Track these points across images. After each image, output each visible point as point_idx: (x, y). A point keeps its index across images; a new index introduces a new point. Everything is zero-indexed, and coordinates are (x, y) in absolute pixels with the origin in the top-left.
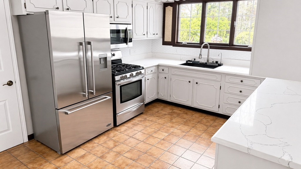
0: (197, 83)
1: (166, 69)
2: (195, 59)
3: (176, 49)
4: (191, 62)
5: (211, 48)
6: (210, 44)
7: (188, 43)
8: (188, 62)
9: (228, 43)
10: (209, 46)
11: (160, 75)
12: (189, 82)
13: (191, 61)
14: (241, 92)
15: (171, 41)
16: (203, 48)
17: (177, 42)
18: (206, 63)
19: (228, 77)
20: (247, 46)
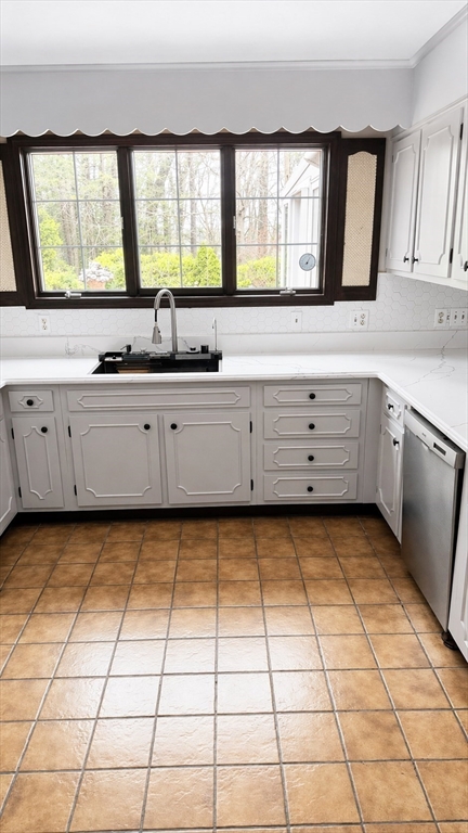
0: (174, 427)
1: (42, 398)
2: (129, 348)
3: (44, 317)
4: (120, 359)
5: (180, 304)
6: (176, 292)
7: (84, 294)
8: (107, 359)
9: (219, 284)
10: (172, 299)
11: (18, 422)
12: (147, 427)
13: (119, 354)
14: (312, 427)
15: (15, 290)
16: (161, 307)
17: (41, 294)
18: (173, 355)
19: (271, 391)
20: (277, 292)
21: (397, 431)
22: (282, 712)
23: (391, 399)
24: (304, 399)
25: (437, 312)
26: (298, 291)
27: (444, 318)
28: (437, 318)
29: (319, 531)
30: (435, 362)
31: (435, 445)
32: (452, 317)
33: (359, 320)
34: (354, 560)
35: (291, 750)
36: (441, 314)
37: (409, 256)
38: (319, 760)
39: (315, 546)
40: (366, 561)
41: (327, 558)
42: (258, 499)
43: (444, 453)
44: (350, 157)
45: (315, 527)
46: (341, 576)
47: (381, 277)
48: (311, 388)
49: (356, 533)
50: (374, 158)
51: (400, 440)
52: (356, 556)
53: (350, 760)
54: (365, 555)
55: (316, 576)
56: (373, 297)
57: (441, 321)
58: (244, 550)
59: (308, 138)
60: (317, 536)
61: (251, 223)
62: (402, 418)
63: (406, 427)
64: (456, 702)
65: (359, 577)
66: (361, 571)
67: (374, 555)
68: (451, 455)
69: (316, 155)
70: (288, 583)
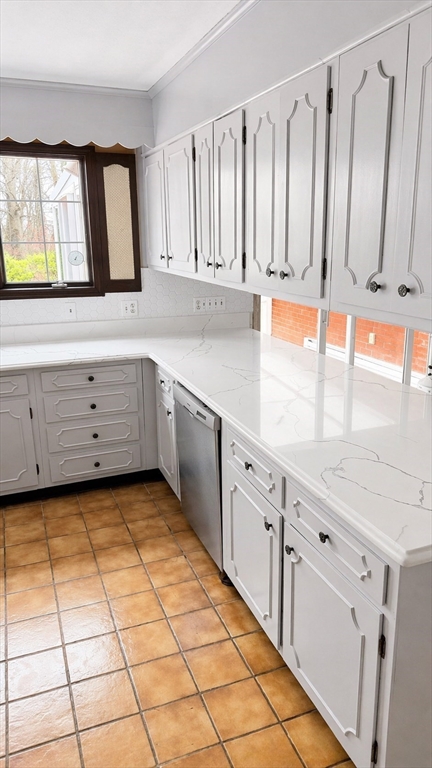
14: (93, 406)
19: (48, 378)
20: (49, 285)
21: (169, 403)
22: (77, 682)
23: (162, 376)
24: (84, 381)
25: (195, 300)
26: (70, 284)
27: (201, 305)
28: (195, 305)
29: (108, 503)
30: (195, 342)
31: (198, 413)
32: (207, 304)
33: (130, 308)
34: (142, 524)
35: (87, 717)
36: (198, 302)
37: (164, 254)
38: (114, 718)
39: (106, 518)
40: (151, 522)
41: (116, 525)
42: (45, 482)
43: (205, 418)
44: (106, 170)
45: (106, 499)
46: (129, 539)
47: (144, 271)
48: (89, 372)
49: (142, 497)
50: (127, 170)
51: (172, 410)
52: (143, 519)
53: (143, 710)
54: (151, 517)
55: (105, 546)
56: (139, 289)
57: (198, 308)
58: (33, 535)
59: (63, 150)
60: (107, 508)
61: (29, 221)
62: (172, 392)
63: (175, 399)
64: (234, 631)
65: (147, 538)
66: (147, 532)
67: (160, 513)
68: (211, 419)
69: (74, 165)
70: (78, 557)
